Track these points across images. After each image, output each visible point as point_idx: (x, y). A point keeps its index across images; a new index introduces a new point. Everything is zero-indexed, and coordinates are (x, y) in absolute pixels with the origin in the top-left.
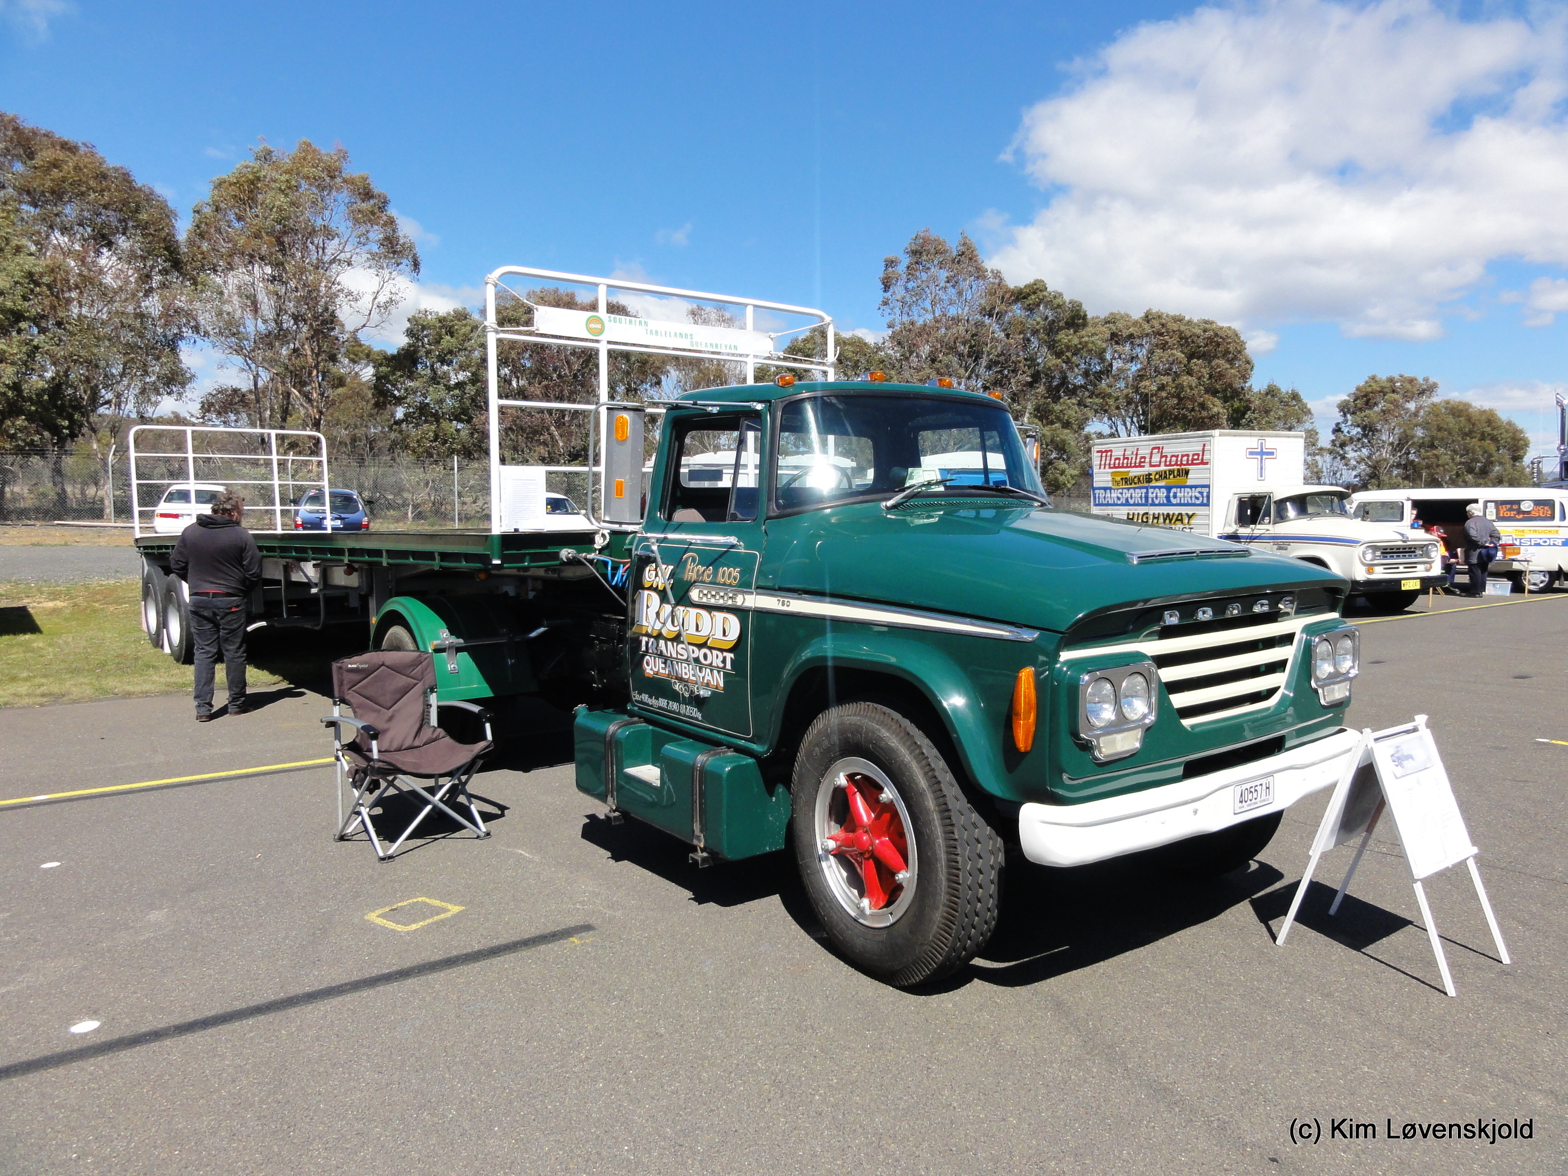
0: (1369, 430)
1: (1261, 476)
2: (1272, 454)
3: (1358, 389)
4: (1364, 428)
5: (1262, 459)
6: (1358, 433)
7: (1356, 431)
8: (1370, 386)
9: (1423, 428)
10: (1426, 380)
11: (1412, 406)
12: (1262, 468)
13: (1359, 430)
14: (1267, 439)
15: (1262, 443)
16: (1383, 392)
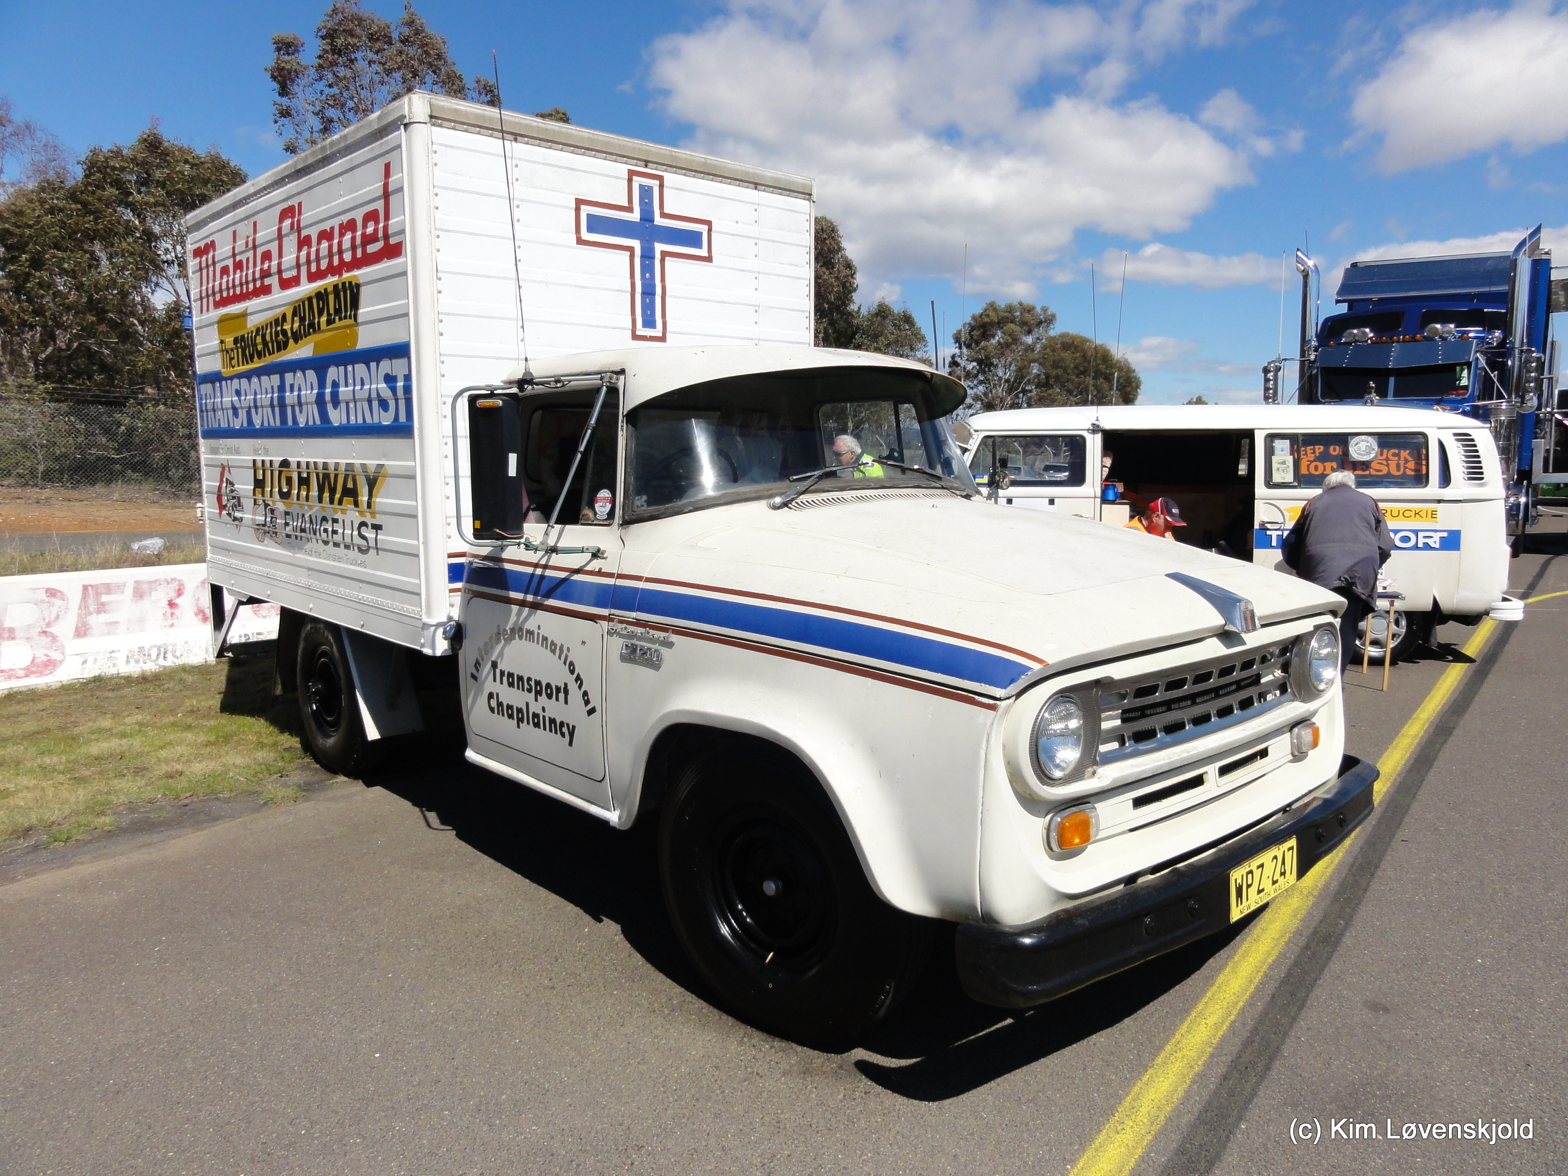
0: (985, 364)
1: (649, 323)
2: (693, 239)
3: (974, 318)
4: (980, 362)
5: (648, 256)
6: (974, 367)
7: (971, 366)
8: (988, 316)
9: (1040, 364)
10: (1045, 310)
11: (1029, 340)
12: (649, 292)
13: (975, 364)
14: (669, 178)
15: (646, 192)
16: (1001, 323)
